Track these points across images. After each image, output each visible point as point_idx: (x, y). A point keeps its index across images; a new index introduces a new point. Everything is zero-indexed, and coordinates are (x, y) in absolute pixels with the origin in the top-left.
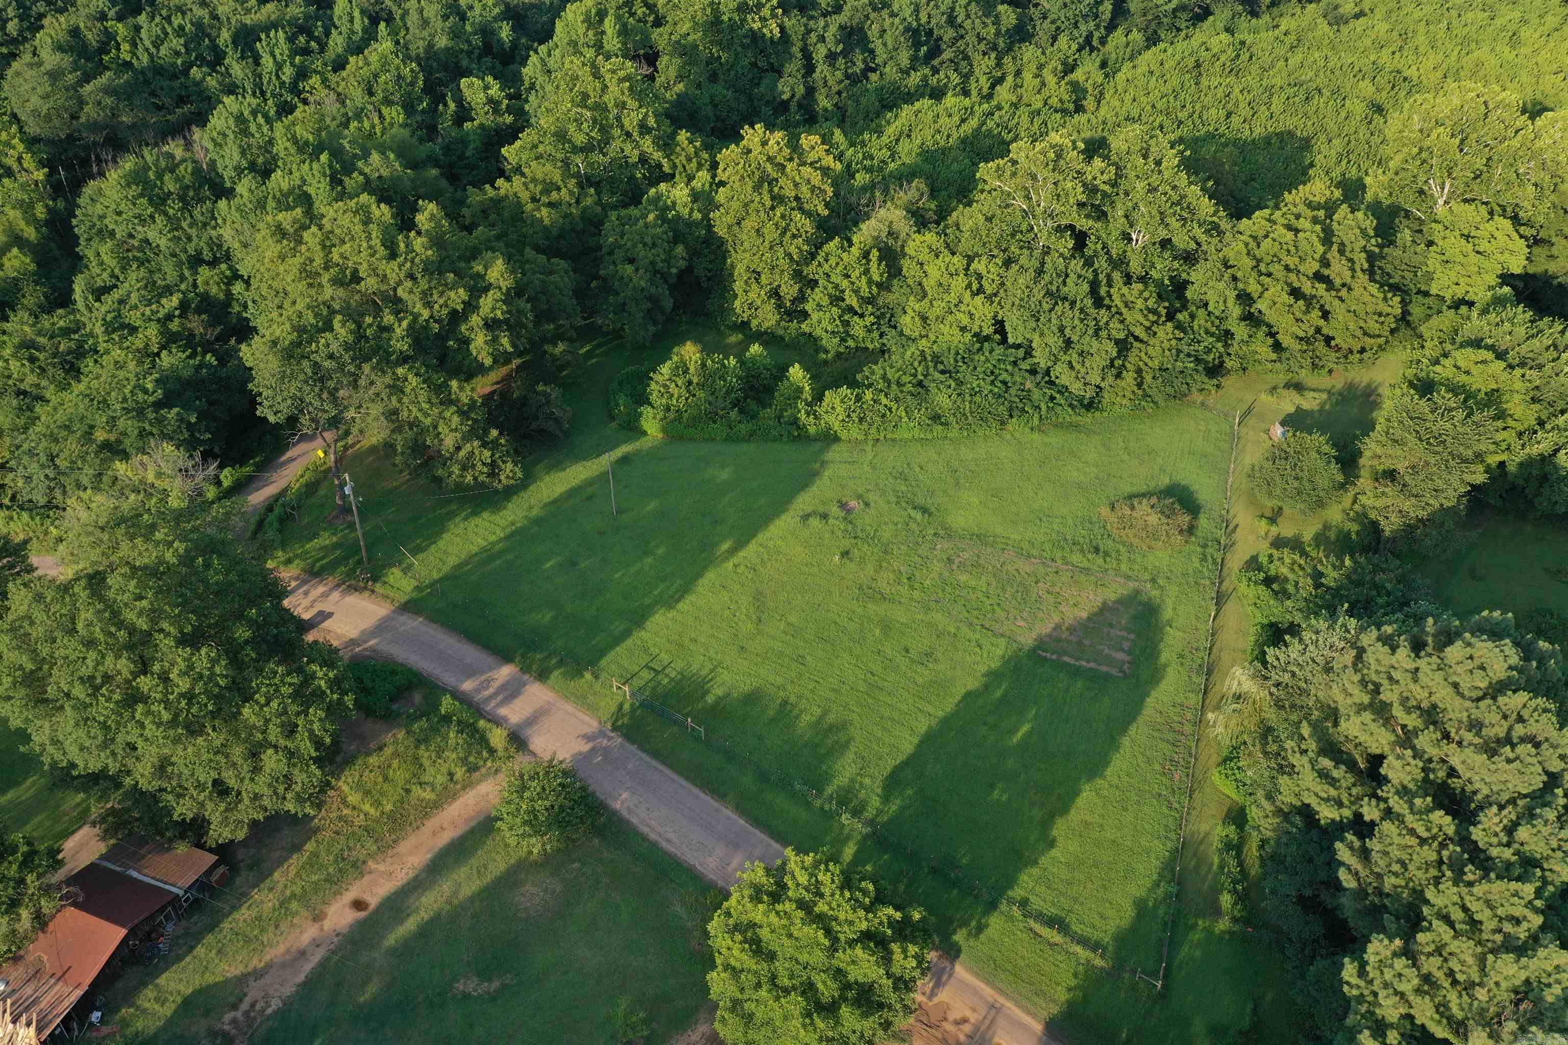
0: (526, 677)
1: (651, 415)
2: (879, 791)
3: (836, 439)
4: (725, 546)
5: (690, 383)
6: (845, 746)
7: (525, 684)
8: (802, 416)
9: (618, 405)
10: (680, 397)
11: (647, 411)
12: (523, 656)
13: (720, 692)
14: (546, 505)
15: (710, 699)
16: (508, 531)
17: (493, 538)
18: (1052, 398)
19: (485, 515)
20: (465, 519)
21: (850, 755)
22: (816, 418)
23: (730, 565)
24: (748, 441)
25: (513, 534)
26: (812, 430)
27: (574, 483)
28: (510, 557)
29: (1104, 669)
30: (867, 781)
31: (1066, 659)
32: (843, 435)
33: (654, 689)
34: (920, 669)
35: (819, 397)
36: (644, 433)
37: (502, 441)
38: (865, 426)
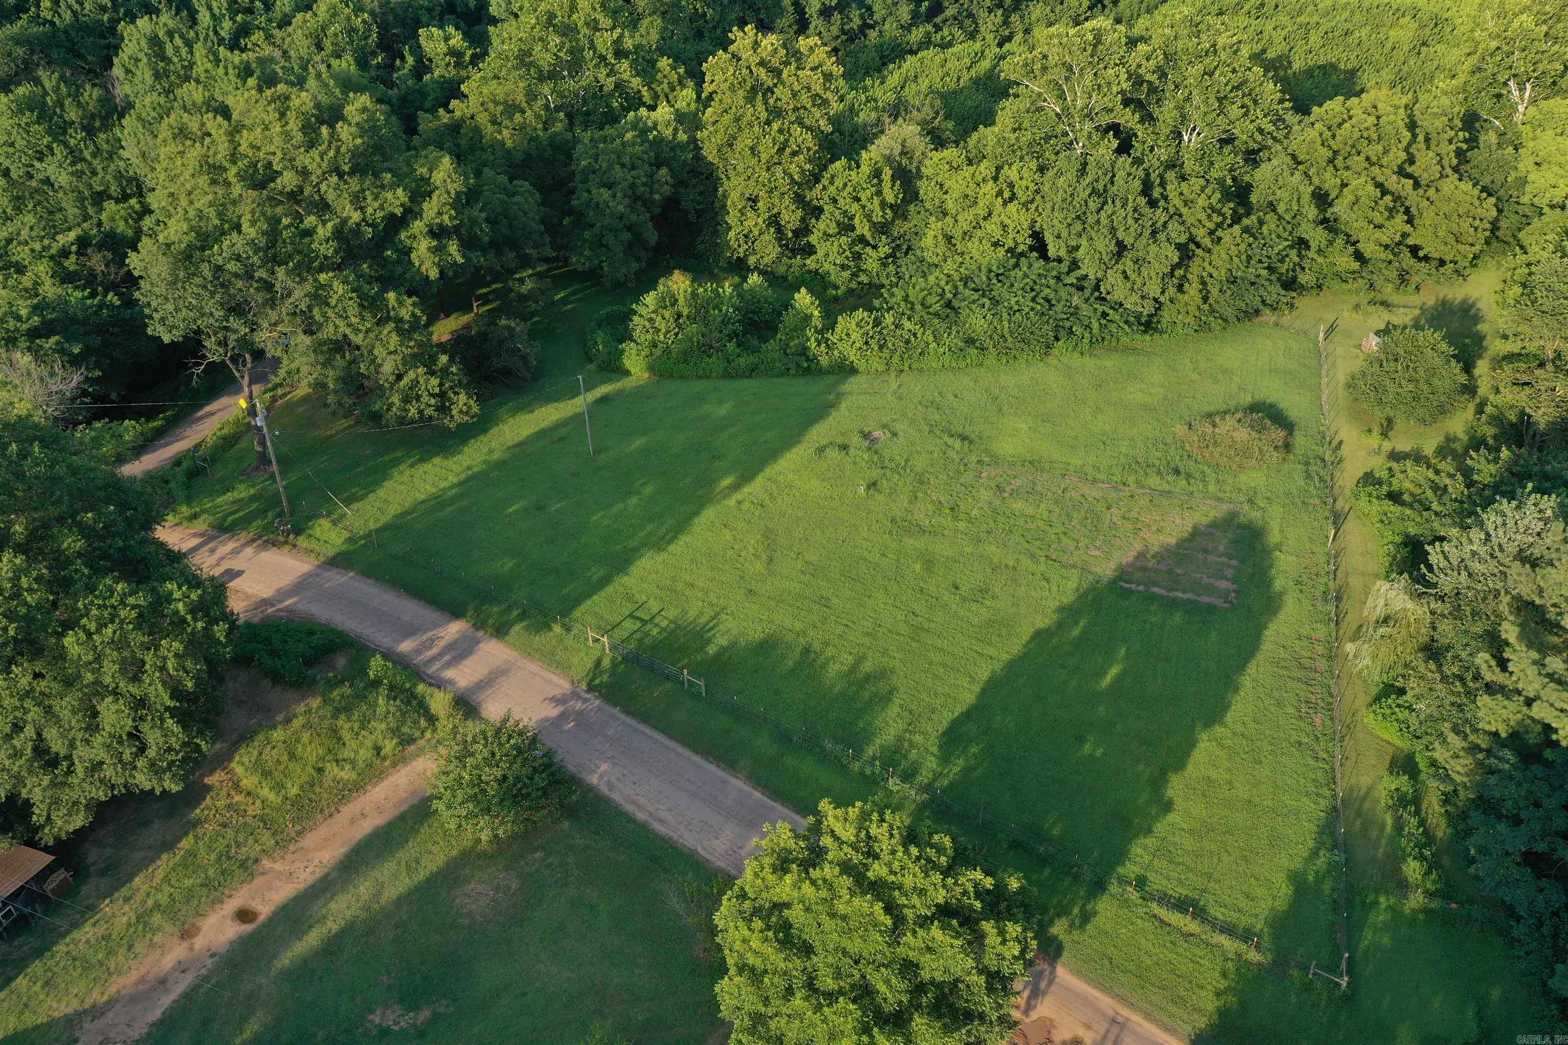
0: (480, 633)
1: (634, 352)
2: (935, 750)
3: (852, 371)
4: (727, 482)
5: (679, 315)
6: (887, 698)
7: (478, 642)
8: (812, 344)
9: (596, 343)
10: (668, 332)
11: (629, 348)
12: (476, 609)
13: (723, 641)
14: (509, 448)
15: (711, 650)
16: (463, 477)
17: (445, 484)
18: (1105, 315)
19: (437, 460)
20: (412, 466)
21: (894, 709)
22: (828, 346)
23: (732, 502)
24: (749, 377)
25: (469, 479)
26: (824, 361)
27: (543, 425)
28: (465, 503)
29: (1205, 599)
30: (918, 738)
31: (1155, 590)
32: (861, 365)
33: (640, 641)
34: (974, 607)
35: (830, 324)
36: (627, 373)
37: (454, 369)
38: (886, 353)
